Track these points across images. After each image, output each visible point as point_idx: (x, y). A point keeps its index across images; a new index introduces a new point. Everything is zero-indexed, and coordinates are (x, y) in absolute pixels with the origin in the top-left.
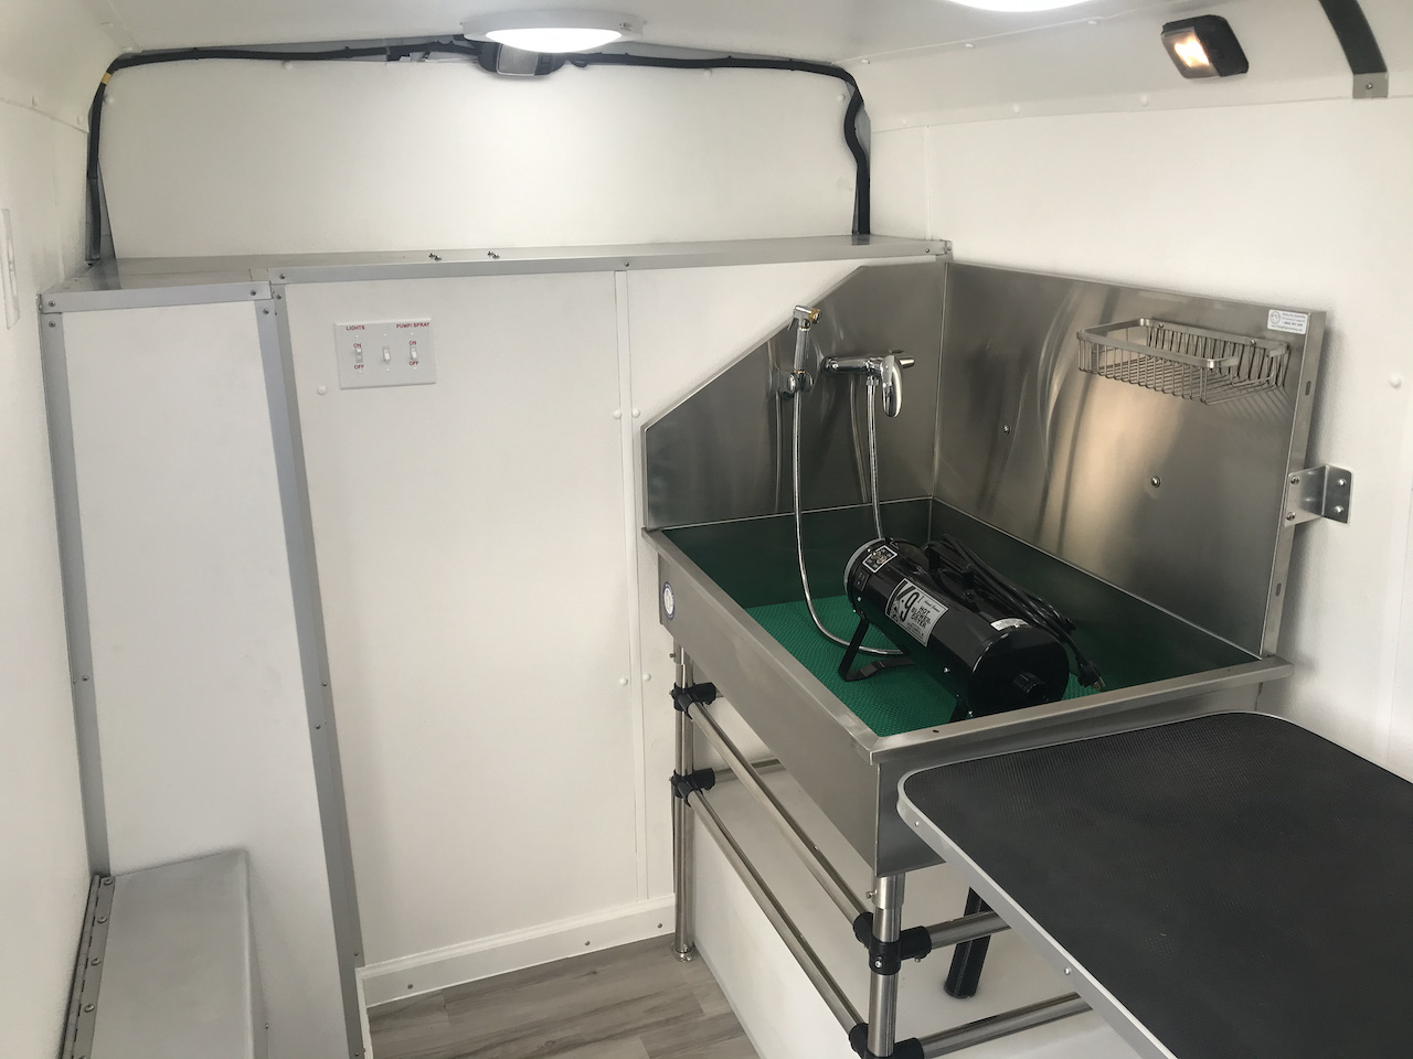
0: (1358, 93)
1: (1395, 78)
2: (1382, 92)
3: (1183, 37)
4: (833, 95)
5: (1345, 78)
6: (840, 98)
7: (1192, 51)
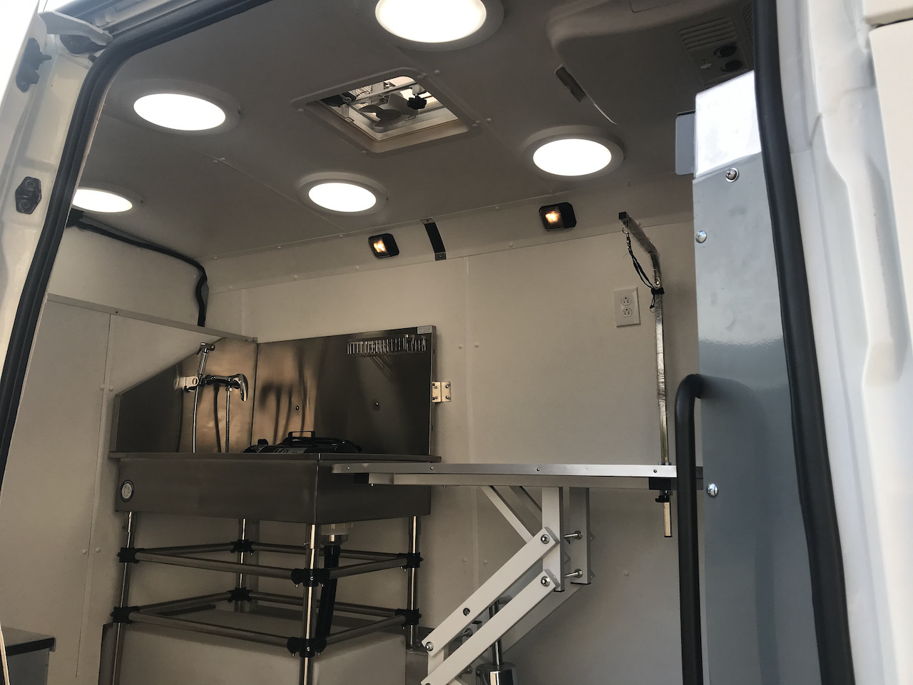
0: (437, 258)
1: (448, 254)
2: (444, 257)
3: (377, 242)
4: (192, 275)
5: (433, 255)
6: (195, 276)
7: (380, 247)
